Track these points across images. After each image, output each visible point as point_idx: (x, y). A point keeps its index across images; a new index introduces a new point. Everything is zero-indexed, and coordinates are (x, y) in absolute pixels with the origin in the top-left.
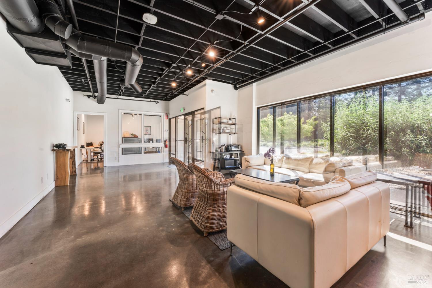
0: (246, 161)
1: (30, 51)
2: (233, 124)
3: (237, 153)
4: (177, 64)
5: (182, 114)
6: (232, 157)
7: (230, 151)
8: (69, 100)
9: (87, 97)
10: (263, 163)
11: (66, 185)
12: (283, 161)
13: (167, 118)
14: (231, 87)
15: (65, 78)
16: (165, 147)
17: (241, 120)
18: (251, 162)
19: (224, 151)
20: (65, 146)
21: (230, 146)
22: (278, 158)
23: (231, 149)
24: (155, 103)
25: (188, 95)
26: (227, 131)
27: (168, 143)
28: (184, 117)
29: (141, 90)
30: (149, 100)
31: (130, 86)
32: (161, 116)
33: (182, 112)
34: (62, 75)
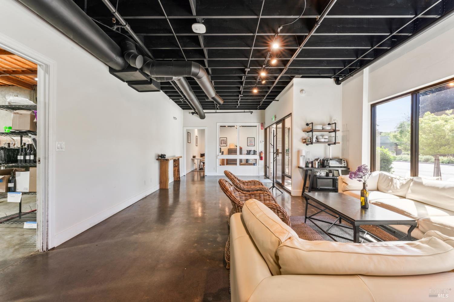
0: (343, 182)
1: (131, 83)
2: (333, 131)
3: (338, 170)
4: (250, 68)
5: (274, 123)
6: (328, 175)
7: (326, 166)
8: (175, 118)
9: (191, 114)
10: (375, 187)
11: (166, 188)
12: (410, 188)
13: (262, 128)
14: (331, 81)
15: (173, 100)
16: (260, 159)
17: (347, 124)
18: (349, 184)
19: (317, 166)
20: (165, 156)
21: (327, 161)
22: (401, 181)
23: (328, 164)
24: (250, 113)
25: (278, 101)
26: (323, 140)
27: (263, 155)
28: (276, 126)
29: (223, 102)
30: (243, 111)
31: (212, 100)
32: (256, 126)
33: (274, 121)
34: (168, 98)
